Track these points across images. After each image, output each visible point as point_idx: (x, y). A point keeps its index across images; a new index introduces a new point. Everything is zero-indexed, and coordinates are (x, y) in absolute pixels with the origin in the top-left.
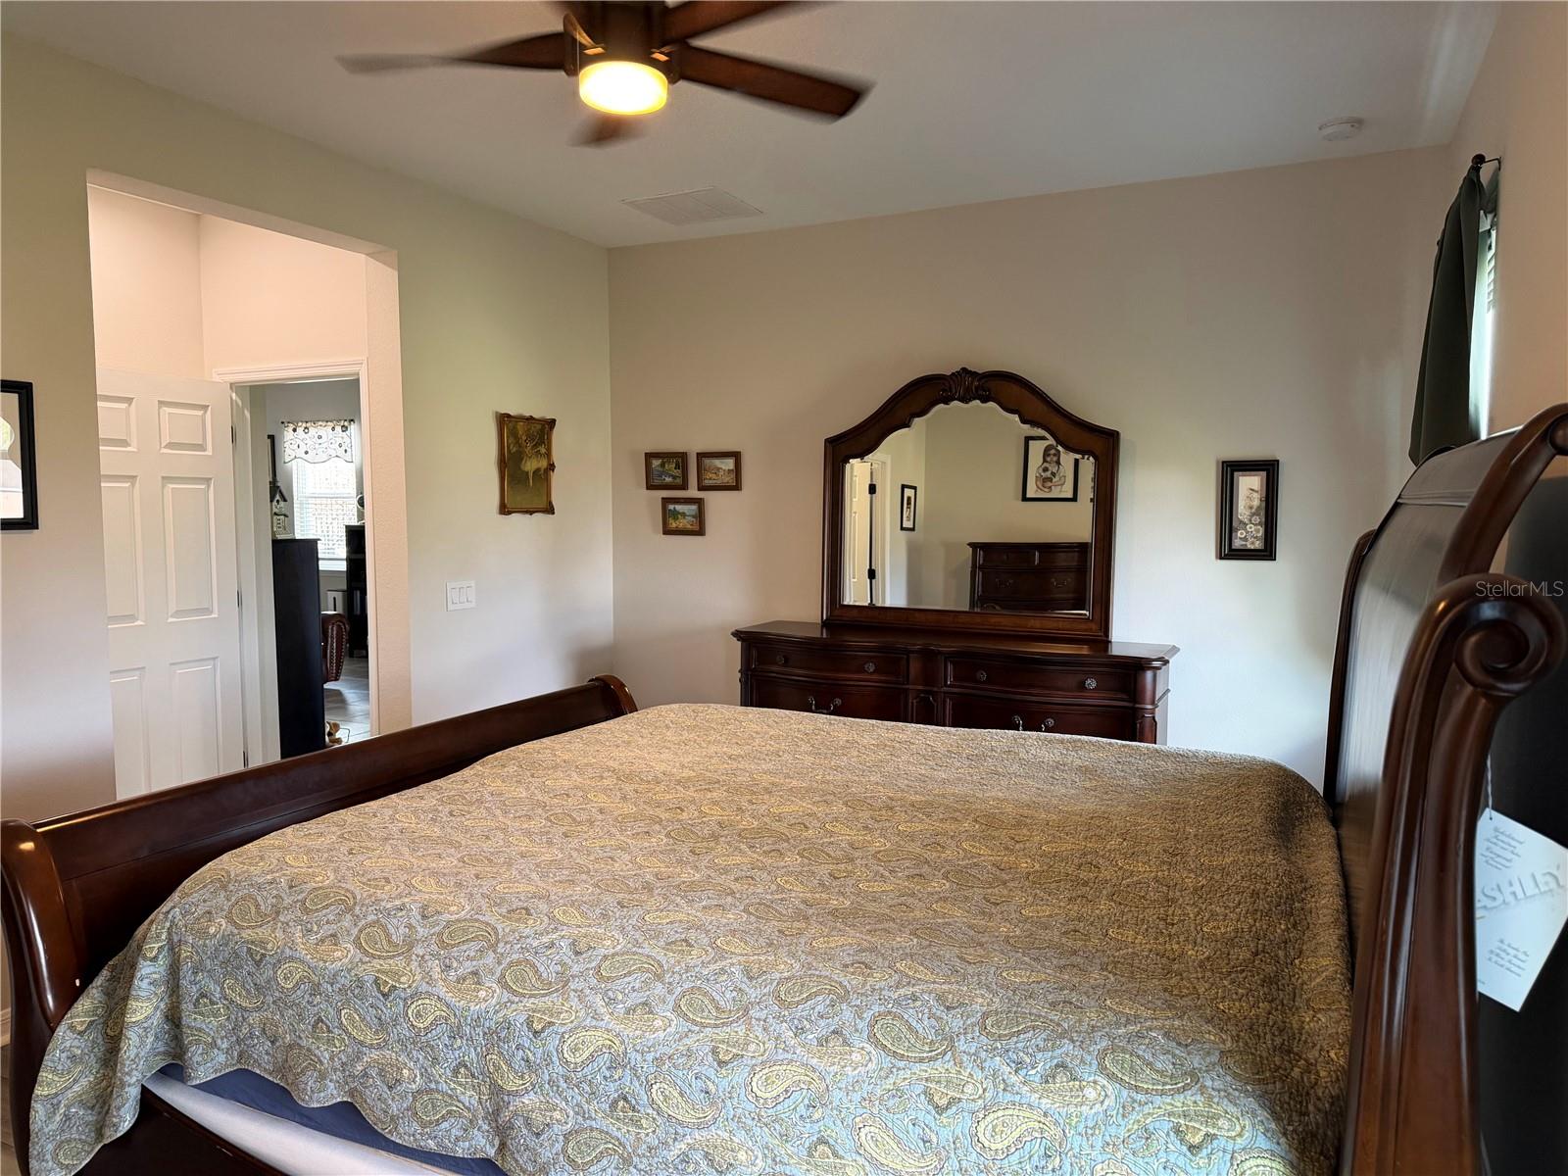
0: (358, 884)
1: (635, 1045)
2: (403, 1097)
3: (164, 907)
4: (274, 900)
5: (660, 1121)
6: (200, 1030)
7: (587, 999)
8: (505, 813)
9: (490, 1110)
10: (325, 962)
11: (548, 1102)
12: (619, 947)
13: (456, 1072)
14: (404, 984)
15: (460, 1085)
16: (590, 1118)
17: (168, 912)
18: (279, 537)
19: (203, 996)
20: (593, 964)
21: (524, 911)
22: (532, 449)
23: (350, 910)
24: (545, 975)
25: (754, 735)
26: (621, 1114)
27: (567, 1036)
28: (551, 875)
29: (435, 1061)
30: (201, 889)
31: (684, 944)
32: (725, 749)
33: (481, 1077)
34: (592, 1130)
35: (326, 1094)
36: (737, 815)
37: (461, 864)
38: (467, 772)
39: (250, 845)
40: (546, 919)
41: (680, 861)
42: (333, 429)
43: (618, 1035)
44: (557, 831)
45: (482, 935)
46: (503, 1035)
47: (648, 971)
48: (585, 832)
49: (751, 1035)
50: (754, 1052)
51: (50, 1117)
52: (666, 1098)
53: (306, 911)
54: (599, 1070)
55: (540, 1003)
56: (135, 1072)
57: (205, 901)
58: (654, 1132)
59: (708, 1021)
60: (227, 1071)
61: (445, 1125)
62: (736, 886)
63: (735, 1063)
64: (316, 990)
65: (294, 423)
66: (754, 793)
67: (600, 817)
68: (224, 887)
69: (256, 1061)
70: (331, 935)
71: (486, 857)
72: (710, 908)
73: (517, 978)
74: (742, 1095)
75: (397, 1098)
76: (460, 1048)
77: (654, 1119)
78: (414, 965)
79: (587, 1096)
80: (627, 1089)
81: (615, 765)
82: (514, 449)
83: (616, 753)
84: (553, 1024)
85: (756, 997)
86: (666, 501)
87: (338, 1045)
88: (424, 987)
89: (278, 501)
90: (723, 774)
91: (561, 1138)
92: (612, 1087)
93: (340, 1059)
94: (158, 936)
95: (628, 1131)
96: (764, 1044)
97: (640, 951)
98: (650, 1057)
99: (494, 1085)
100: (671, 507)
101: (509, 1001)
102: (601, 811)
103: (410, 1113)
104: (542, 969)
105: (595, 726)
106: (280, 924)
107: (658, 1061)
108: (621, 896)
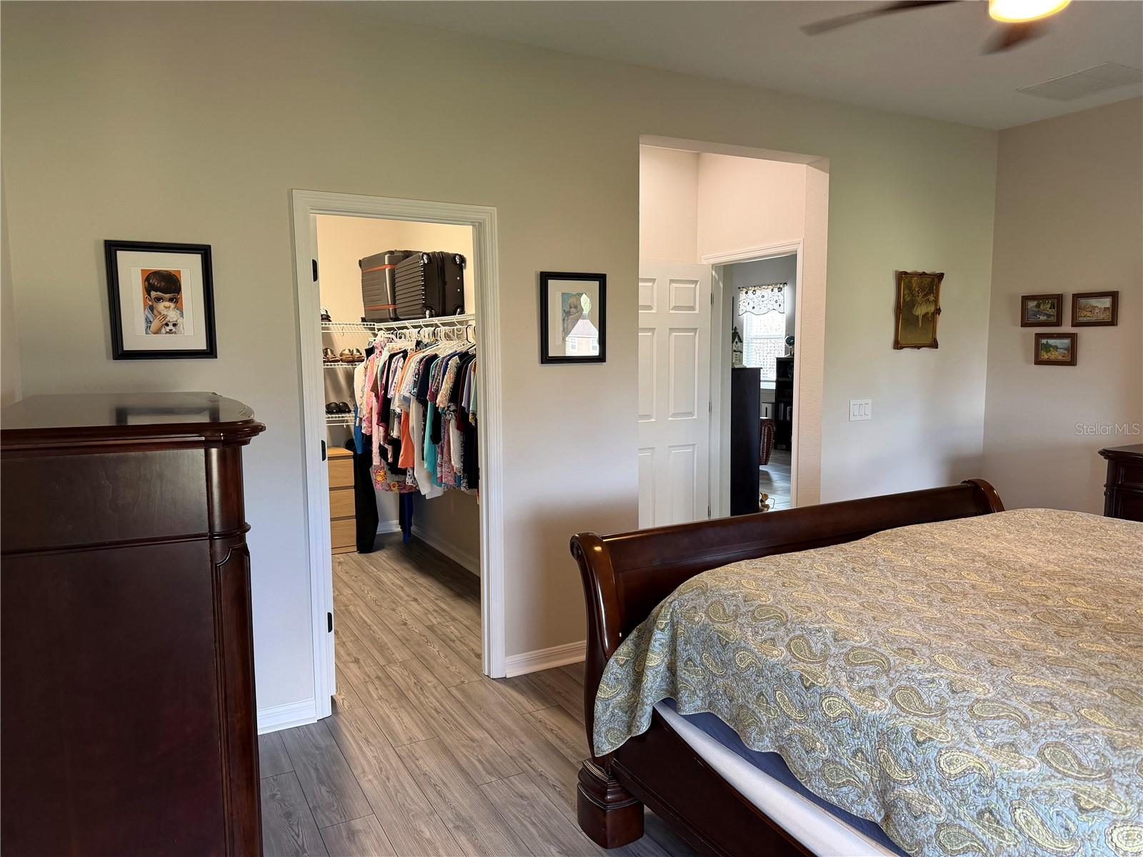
0: (789, 607)
1: (1002, 773)
2: (816, 761)
3: (669, 599)
4: (734, 608)
5: (1021, 838)
6: (687, 681)
7: (961, 728)
8: (895, 576)
9: (879, 789)
10: (767, 656)
11: (925, 796)
12: (990, 695)
13: (855, 754)
14: (821, 683)
15: (858, 764)
16: (959, 818)
17: (671, 602)
18: (736, 366)
19: (690, 660)
20: (967, 703)
21: (910, 652)
22: (923, 297)
23: (784, 624)
24: (926, 702)
25: (1121, 543)
26: (986, 823)
27: (943, 752)
28: (932, 629)
29: (840, 743)
30: (690, 592)
31: (1049, 706)
32: (1090, 552)
33: (873, 763)
34: (961, 827)
35: (765, 745)
36: (1102, 610)
37: (862, 608)
38: (864, 541)
39: (719, 569)
40: (928, 661)
41: (1045, 639)
42: (772, 290)
43: (987, 762)
44: (936, 597)
45: (878, 662)
46: (892, 737)
47: (1015, 719)
48: (959, 601)
49: (1113, 795)
50: (1115, 809)
51: (605, 711)
52: (1028, 823)
53: (755, 619)
54: (970, 784)
55: (922, 721)
56: (650, 698)
57: (692, 600)
58: (1015, 846)
59: (1070, 773)
60: (702, 711)
61: (844, 789)
62: (1101, 670)
63: (1096, 813)
64: (760, 673)
65: (746, 287)
66: (1121, 594)
67: (972, 591)
68: (704, 593)
69: (719, 710)
70: (771, 639)
71: (881, 606)
72: (1074, 682)
73: (905, 698)
74: (1102, 842)
75: (812, 760)
76: (859, 738)
77: (1016, 836)
78: (828, 672)
79: (958, 801)
80: (993, 806)
81: (986, 552)
82: (909, 299)
83: (986, 543)
84: (933, 740)
85: (1120, 765)
86: (1039, 336)
87: (773, 713)
88: (834, 689)
89: (736, 342)
90: (1088, 574)
91: (935, 826)
92: (980, 801)
93: (774, 724)
94: (665, 616)
95: (992, 838)
96: (1126, 805)
97: (1008, 702)
98: (1015, 786)
99: (882, 771)
100: (1044, 341)
101: (898, 714)
102: (973, 587)
103: (820, 774)
104: (924, 697)
105: (967, 519)
106: (738, 624)
107: (1023, 792)
108: (992, 656)
